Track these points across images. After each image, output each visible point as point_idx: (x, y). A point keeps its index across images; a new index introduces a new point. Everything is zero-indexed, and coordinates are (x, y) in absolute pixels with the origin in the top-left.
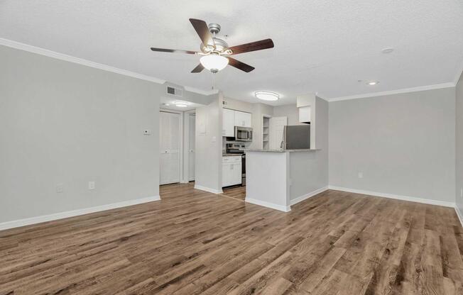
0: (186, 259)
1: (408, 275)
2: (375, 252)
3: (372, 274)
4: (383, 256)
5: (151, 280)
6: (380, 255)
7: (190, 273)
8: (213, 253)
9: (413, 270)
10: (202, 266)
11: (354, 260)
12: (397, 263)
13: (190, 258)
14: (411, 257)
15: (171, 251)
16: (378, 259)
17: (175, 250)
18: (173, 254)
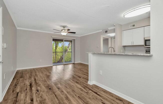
1: (29, 87)
2: (41, 87)
3: (37, 83)
4: (38, 88)
6: (39, 88)
9: (28, 89)
11: (44, 83)
12: (33, 88)
14: (29, 93)
16: (39, 86)
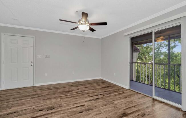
0: (94, 100)
5: (104, 96)
7: (94, 96)
8: (84, 100)
10: (89, 97)
13: (92, 100)
15: (99, 103)
17: (97, 104)
18: (98, 102)
